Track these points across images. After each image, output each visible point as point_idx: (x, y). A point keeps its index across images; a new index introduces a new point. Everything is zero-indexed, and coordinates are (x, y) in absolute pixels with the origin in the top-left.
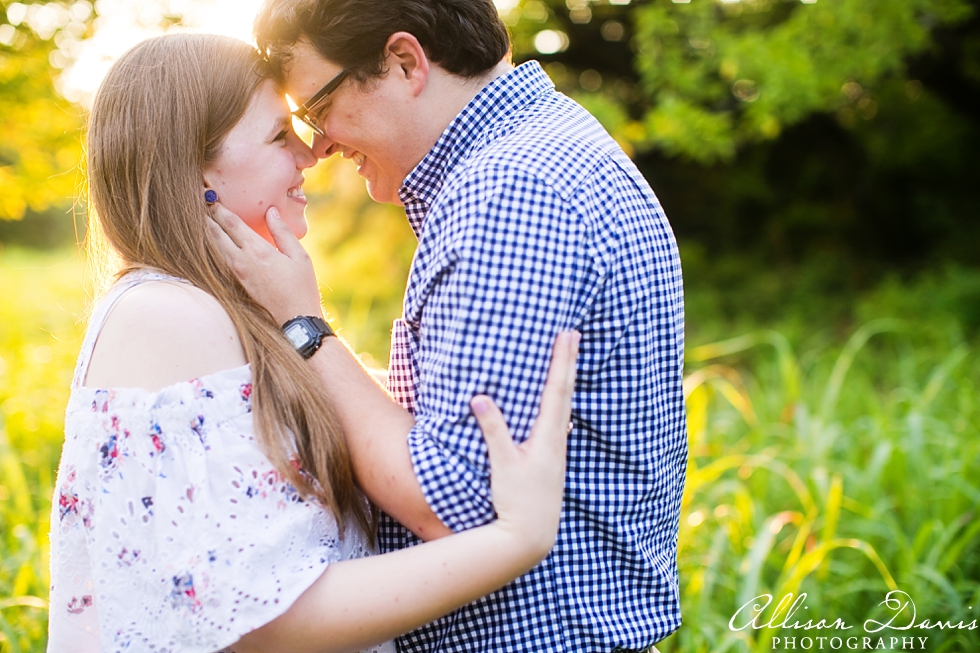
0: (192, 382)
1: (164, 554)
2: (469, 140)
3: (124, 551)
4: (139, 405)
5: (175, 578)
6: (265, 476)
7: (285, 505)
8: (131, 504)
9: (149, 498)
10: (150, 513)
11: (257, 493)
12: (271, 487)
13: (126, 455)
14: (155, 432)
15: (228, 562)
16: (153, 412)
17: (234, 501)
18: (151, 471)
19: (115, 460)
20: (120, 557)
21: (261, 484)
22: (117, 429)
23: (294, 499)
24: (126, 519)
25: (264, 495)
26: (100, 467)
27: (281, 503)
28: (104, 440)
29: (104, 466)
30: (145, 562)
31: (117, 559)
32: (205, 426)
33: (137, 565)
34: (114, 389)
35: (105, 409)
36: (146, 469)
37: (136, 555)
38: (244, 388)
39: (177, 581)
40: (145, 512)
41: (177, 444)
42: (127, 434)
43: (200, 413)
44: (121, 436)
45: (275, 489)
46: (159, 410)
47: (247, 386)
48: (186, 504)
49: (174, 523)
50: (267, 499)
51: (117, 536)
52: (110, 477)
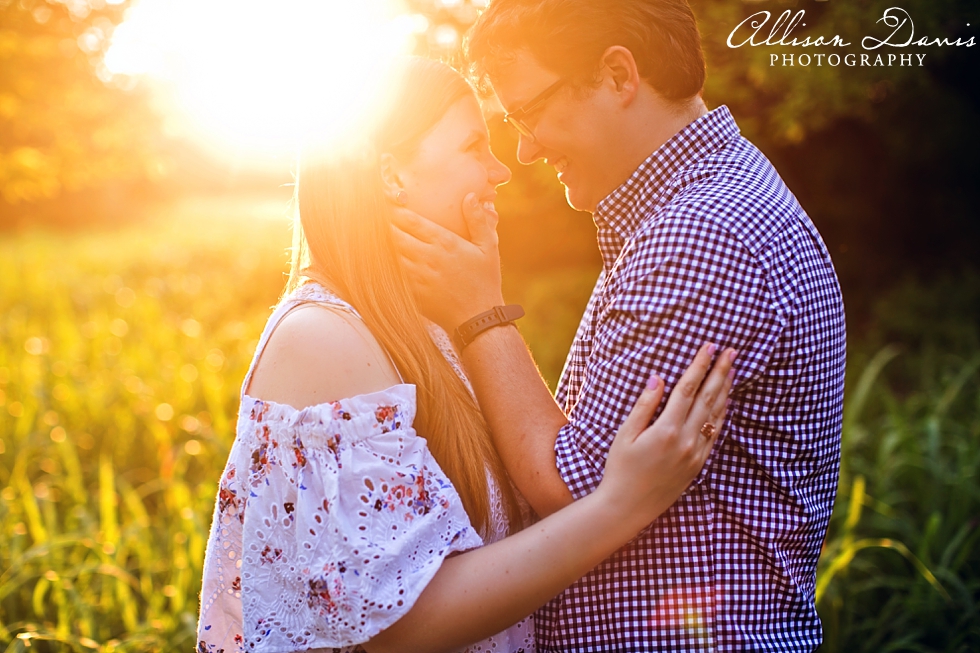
0: (331, 403)
1: (302, 559)
2: (664, 177)
3: (268, 550)
4: (285, 421)
5: (311, 582)
6: (394, 491)
7: (412, 518)
8: (275, 507)
9: (291, 504)
10: (291, 517)
11: (386, 506)
12: (399, 501)
13: (274, 463)
14: (297, 446)
15: (356, 572)
16: (296, 428)
17: (363, 514)
18: (292, 481)
19: (264, 466)
20: (264, 555)
21: (390, 498)
22: (267, 439)
23: (420, 513)
24: (270, 522)
25: (393, 508)
26: (251, 472)
27: (408, 515)
28: (255, 446)
29: (254, 472)
30: (285, 561)
31: (260, 556)
32: (340, 446)
33: (279, 563)
34: (268, 402)
35: (260, 419)
36: (288, 479)
37: (277, 554)
38: (380, 410)
39: (312, 584)
40: (287, 516)
41: (316, 459)
42: (275, 445)
43: (337, 432)
44: (270, 445)
45: (402, 503)
46: (301, 427)
47: (384, 409)
48: (322, 514)
49: (312, 532)
50: (395, 511)
51: (261, 536)
52: (259, 481)
